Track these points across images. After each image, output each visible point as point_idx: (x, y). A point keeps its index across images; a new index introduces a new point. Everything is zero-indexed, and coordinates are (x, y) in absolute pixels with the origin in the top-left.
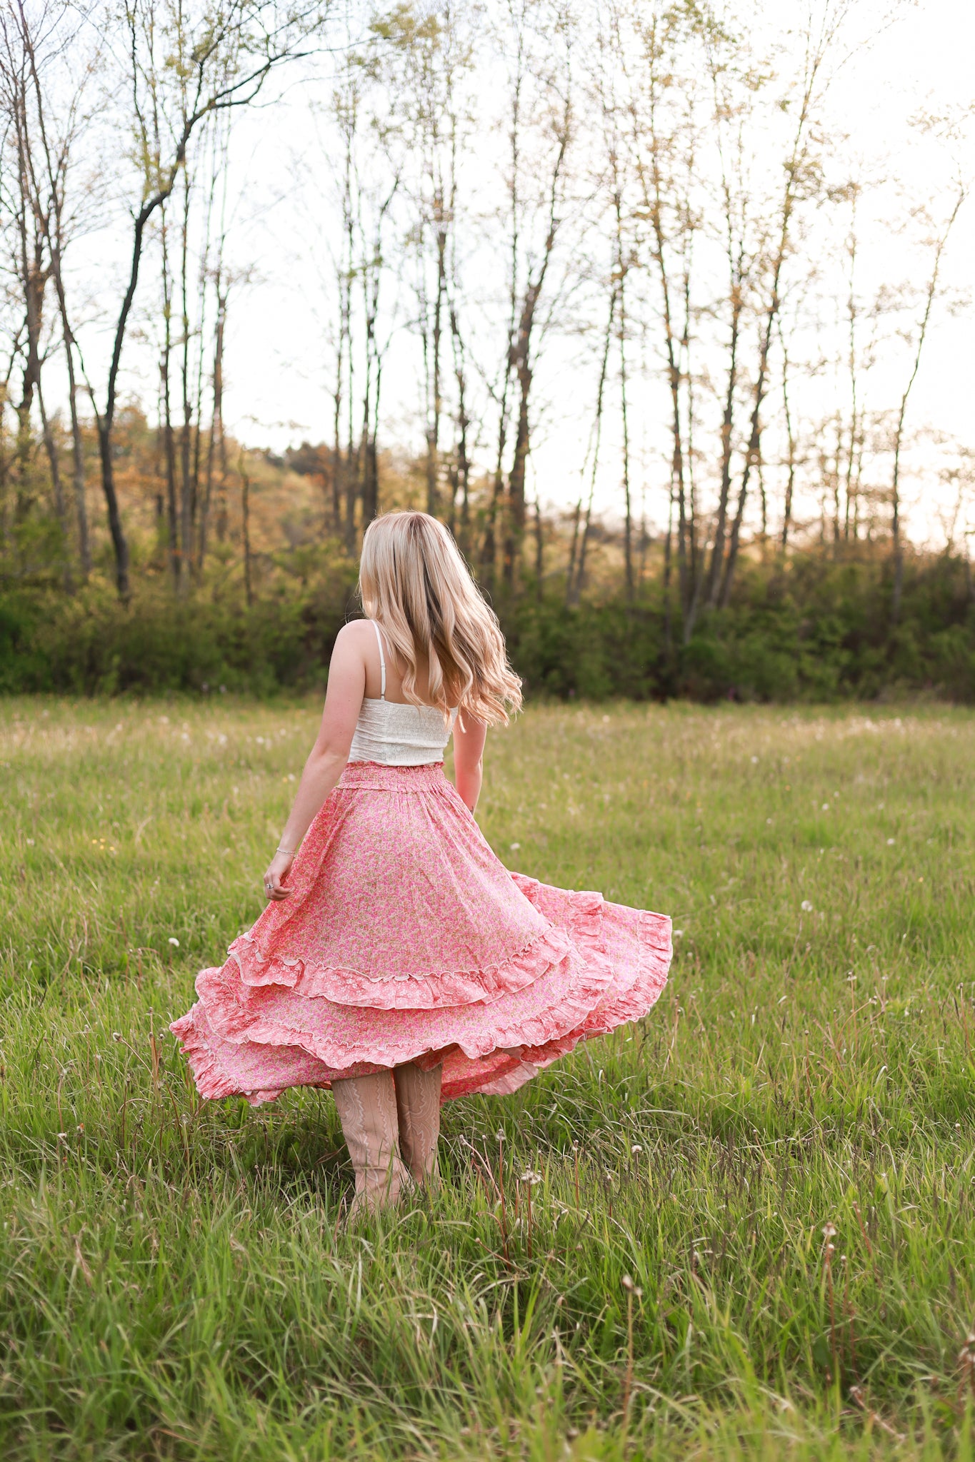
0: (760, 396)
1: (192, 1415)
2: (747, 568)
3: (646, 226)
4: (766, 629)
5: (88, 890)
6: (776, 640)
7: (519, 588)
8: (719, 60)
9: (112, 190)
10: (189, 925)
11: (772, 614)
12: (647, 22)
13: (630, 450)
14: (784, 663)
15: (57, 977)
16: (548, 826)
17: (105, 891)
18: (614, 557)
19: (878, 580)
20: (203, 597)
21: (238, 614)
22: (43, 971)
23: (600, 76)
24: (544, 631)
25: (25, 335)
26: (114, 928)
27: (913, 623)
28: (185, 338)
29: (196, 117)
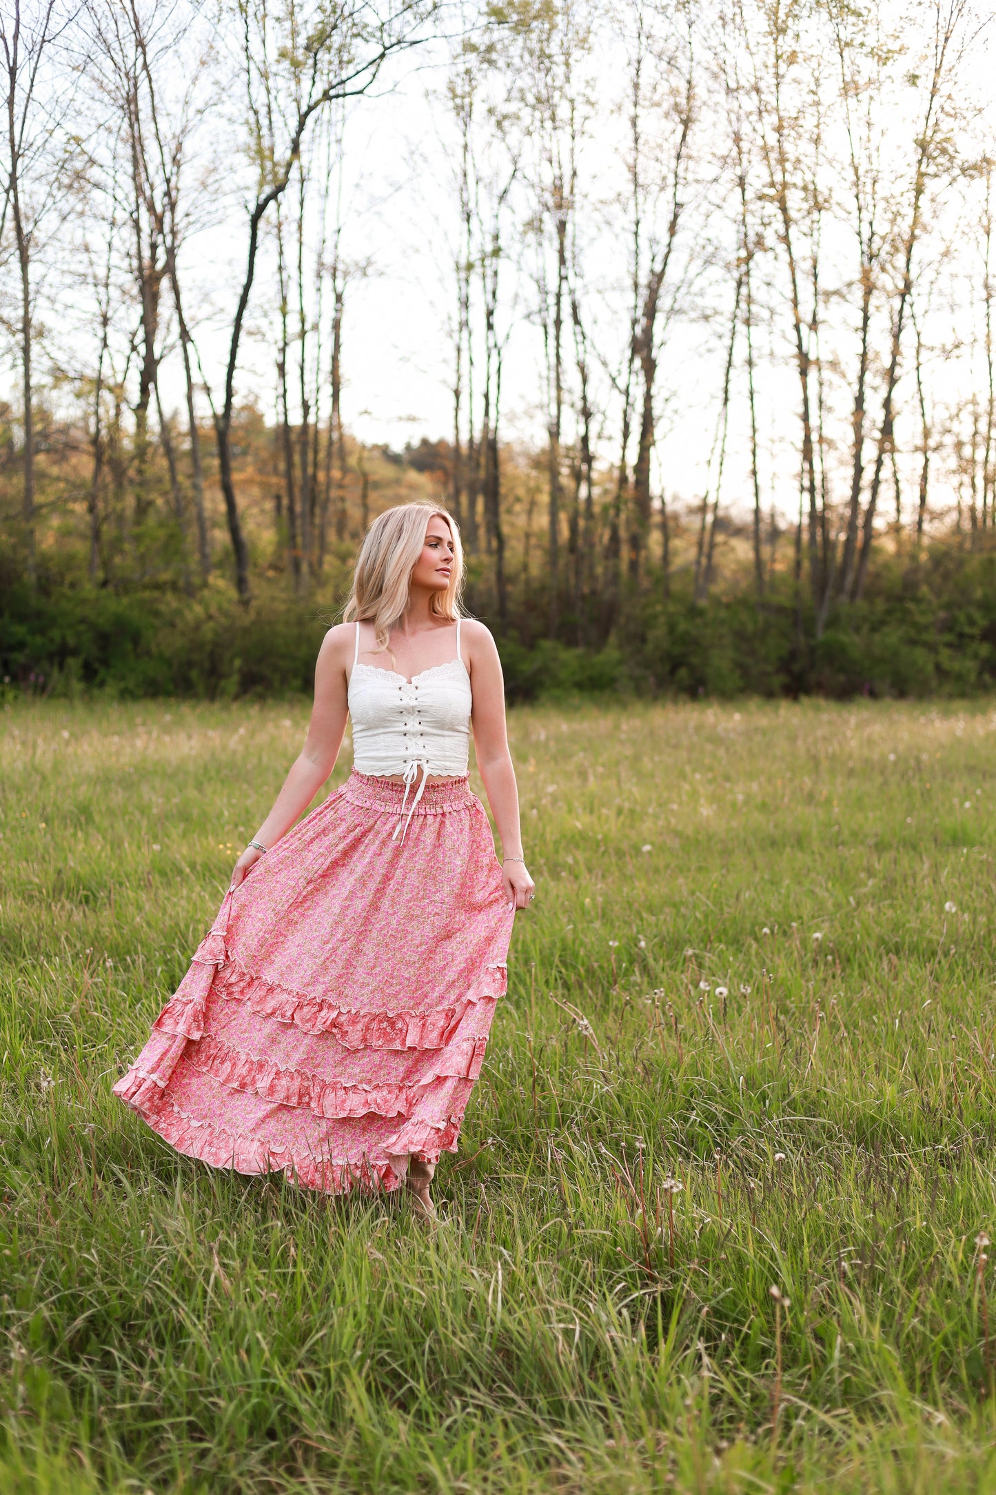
0: (893, 382)
1: (332, 1425)
2: (880, 559)
3: (772, 209)
4: (902, 621)
6: (912, 633)
7: (645, 583)
8: (845, 35)
9: (227, 185)
11: (910, 606)
13: (758, 440)
14: (920, 656)
16: (680, 827)
18: (742, 550)
23: (723, 55)
24: (672, 628)
25: (141, 334)
28: (303, 334)
29: (311, 109)
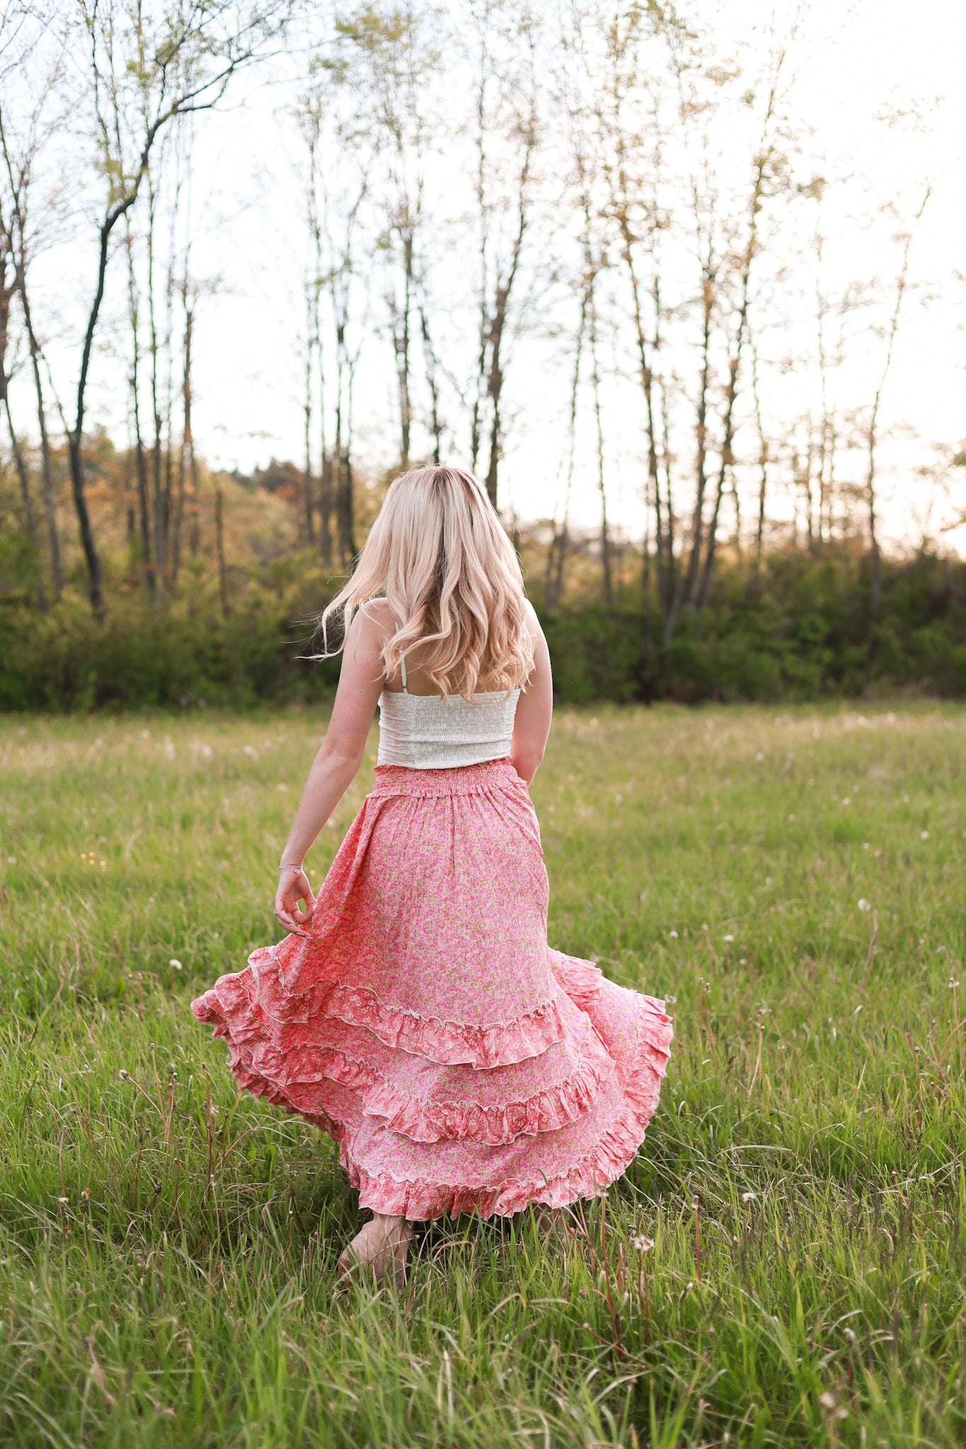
0: (732, 397)
2: (722, 570)
3: (615, 225)
4: (747, 629)
5: (77, 910)
6: (758, 640)
8: (683, 57)
9: (75, 204)
10: (191, 947)
11: (752, 614)
12: (609, 21)
13: (604, 452)
14: (767, 663)
15: (48, 1007)
17: (97, 912)
19: (855, 578)
20: (179, 611)
21: (214, 627)
22: (31, 1001)
23: (564, 78)
26: (107, 951)
27: (894, 619)
28: (154, 349)
29: (159, 123)
